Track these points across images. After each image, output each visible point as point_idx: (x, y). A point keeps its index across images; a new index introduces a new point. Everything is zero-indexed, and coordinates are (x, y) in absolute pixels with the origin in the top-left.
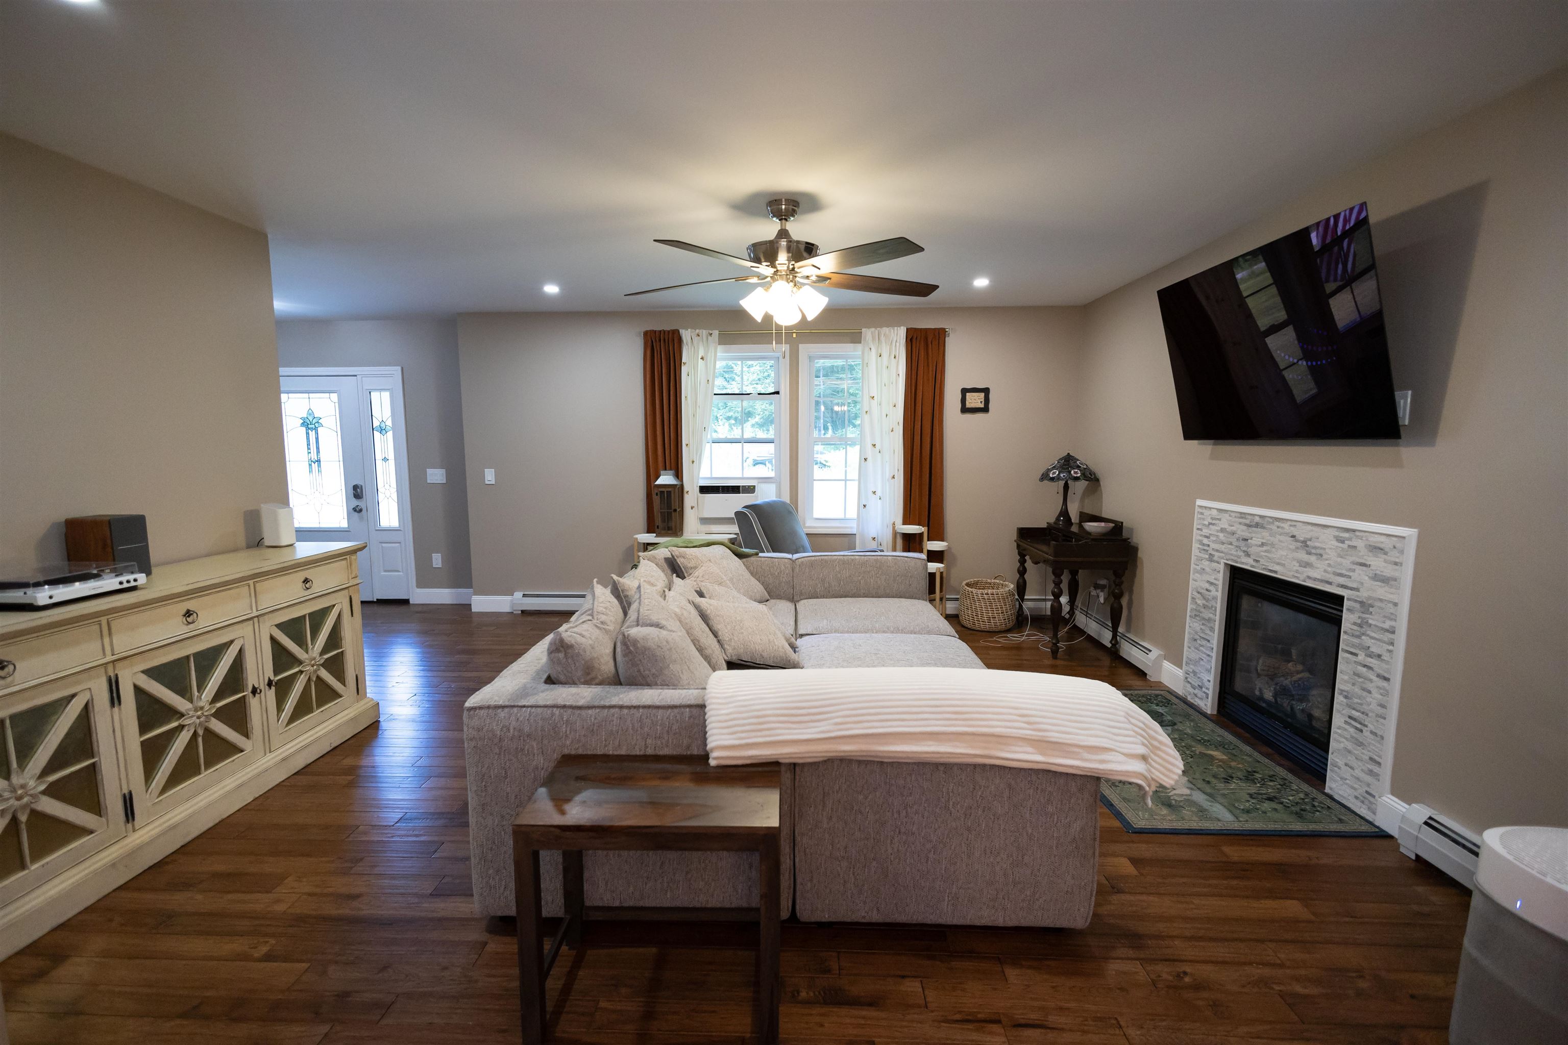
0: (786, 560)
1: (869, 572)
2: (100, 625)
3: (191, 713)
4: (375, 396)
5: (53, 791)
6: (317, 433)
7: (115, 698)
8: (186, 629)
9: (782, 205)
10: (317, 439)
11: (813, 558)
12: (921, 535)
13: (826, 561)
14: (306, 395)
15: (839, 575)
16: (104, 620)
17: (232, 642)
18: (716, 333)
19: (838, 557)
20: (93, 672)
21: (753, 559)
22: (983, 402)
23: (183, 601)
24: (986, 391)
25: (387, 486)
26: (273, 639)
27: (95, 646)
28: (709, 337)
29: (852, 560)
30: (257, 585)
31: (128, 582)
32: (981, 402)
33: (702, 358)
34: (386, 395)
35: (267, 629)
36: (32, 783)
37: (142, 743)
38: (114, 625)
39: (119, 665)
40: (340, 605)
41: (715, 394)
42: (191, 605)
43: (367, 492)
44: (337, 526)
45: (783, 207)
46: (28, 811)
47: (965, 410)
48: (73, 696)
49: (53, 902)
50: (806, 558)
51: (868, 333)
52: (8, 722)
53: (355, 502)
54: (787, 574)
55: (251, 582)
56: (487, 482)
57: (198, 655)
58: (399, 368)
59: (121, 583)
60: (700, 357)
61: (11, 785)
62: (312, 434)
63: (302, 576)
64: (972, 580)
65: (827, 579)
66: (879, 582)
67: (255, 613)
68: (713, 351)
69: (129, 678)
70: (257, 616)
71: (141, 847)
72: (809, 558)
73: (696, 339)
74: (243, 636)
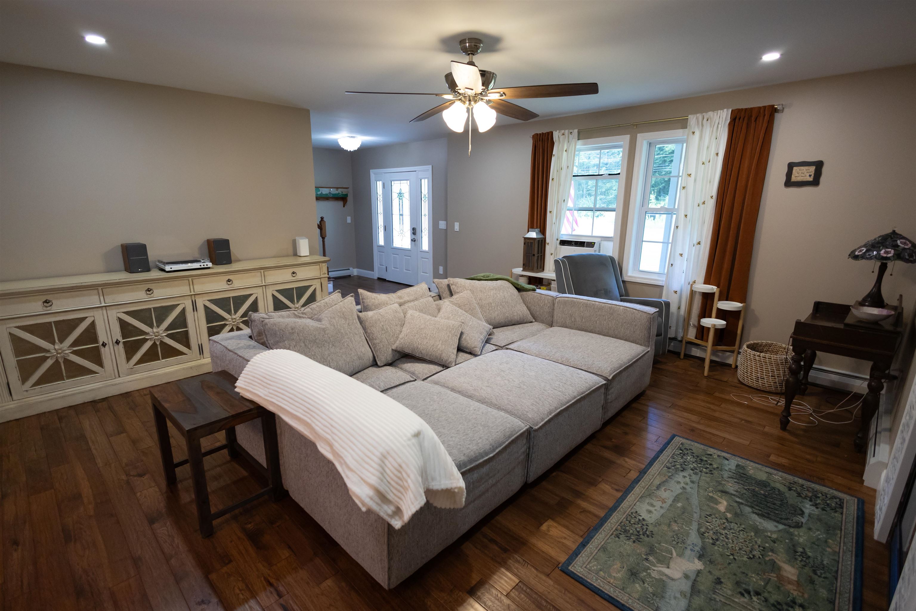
0: (550, 298)
1: (603, 316)
2: (189, 280)
3: (230, 320)
4: (423, 180)
5: (169, 336)
6: (402, 201)
7: (195, 308)
8: (228, 286)
9: (466, 43)
10: (402, 203)
11: (567, 299)
12: (713, 294)
13: (575, 303)
14: (399, 182)
15: (582, 314)
16: (190, 279)
17: (251, 295)
18: (576, 131)
19: (584, 301)
20: (186, 297)
21: (530, 293)
22: (813, 176)
23: (227, 275)
24: (819, 165)
25: (425, 229)
26: (273, 295)
27: (187, 288)
28: (570, 135)
29: (593, 305)
30: (265, 272)
31: (204, 265)
32: (810, 176)
33: (566, 151)
34: (426, 180)
35: (270, 292)
36: (161, 332)
37: (208, 327)
38: (194, 281)
39: (196, 296)
40: (315, 286)
41: (574, 176)
42: (230, 277)
43: (418, 231)
44: (400, 247)
45: (467, 44)
46: (159, 341)
47: (789, 183)
48: (179, 304)
49: (166, 374)
50: (562, 298)
51: (692, 119)
52: (152, 309)
53: (413, 237)
54: (549, 307)
55: (262, 271)
56: (456, 230)
57: (234, 298)
58: (431, 166)
59: (201, 266)
60: (565, 150)
61: (153, 331)
62: (401, 201)
63: (291, 270)
64: (760, 341)
65: (574, 315)
66: (610, 325)
67: (264, 284)
68: (574, 145)
69: (201, 302)
70: (265, 286)
71: (203, 365)
72: (564, 298)
73: (562, 137)
74: (258, 293)
